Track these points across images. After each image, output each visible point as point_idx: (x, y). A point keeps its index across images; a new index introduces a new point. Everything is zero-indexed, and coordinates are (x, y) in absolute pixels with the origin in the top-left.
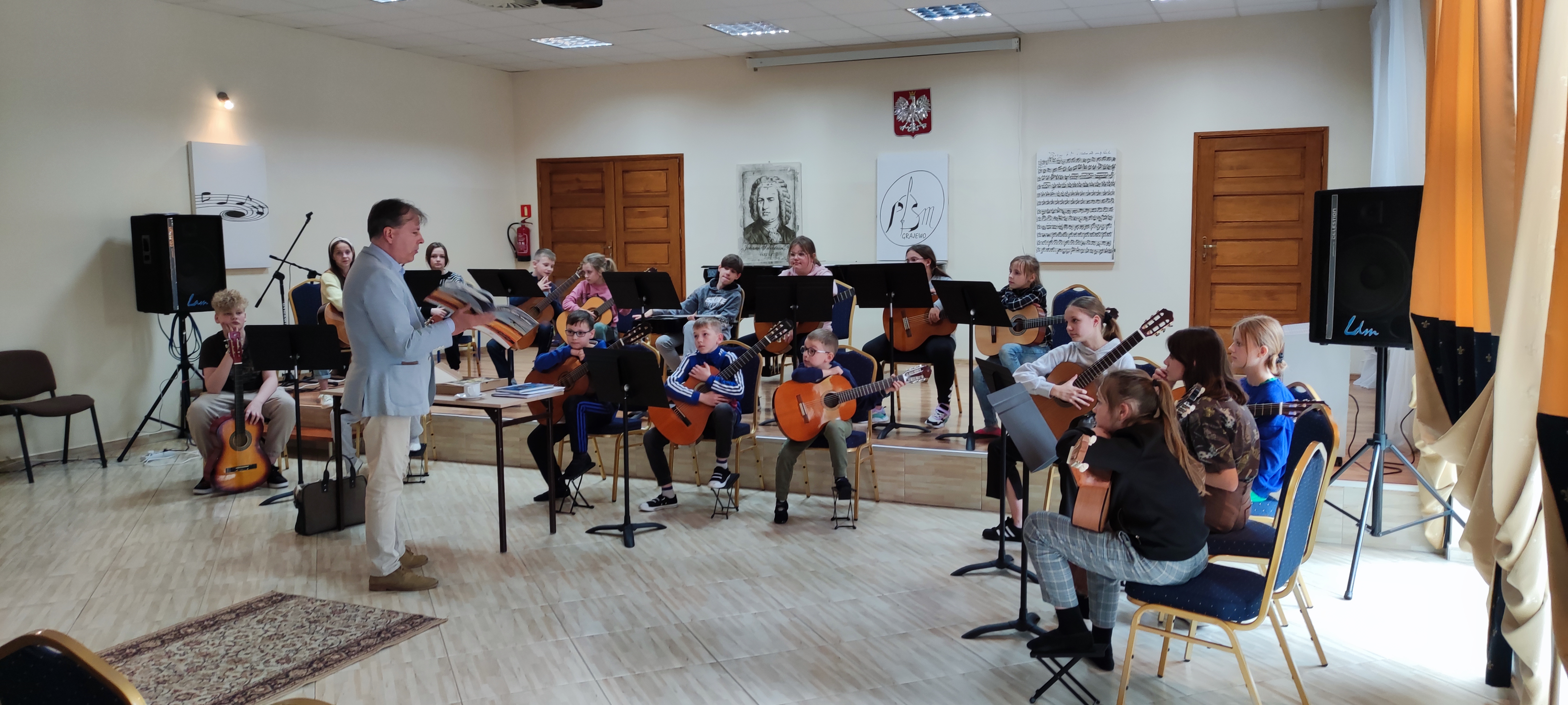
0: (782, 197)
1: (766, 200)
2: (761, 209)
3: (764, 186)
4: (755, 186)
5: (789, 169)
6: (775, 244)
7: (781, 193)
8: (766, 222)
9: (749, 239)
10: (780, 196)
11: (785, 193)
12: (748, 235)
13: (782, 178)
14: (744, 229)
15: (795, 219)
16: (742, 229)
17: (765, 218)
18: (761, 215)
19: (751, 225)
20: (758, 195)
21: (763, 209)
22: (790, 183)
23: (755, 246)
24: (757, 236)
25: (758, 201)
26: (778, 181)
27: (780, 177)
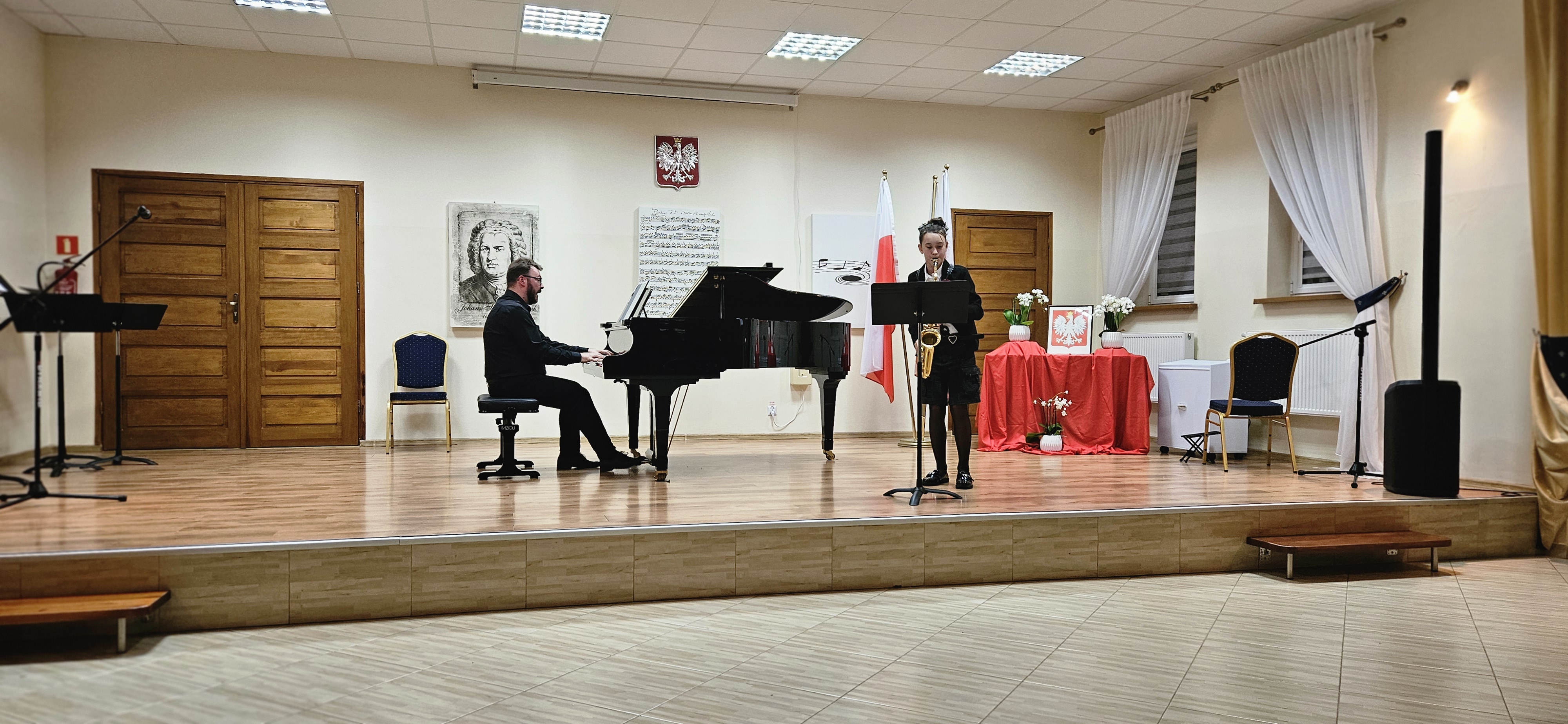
0: (514, 247)
1: (492, 250)
2: (485, 260)
3: (489, 231)
4: (476, 231)
5: (525, 214)
7: (514, 242)
8: (492, 276)
9: (467, 297)
10: (513, 245)
11: (519, 242)
12: (467, 292)
13: (515, 223)
14: (460, 284)
16: (457, 283)
17: (490, 271)
18: (485, 267)
19: (470, 279)
20: (481, 242)
21: (488, 260)
22: (526, 231)
23: (476, 305)
24: (479, 293)
25: (480, 250)
26: (510, 226)
27: (511, 221)
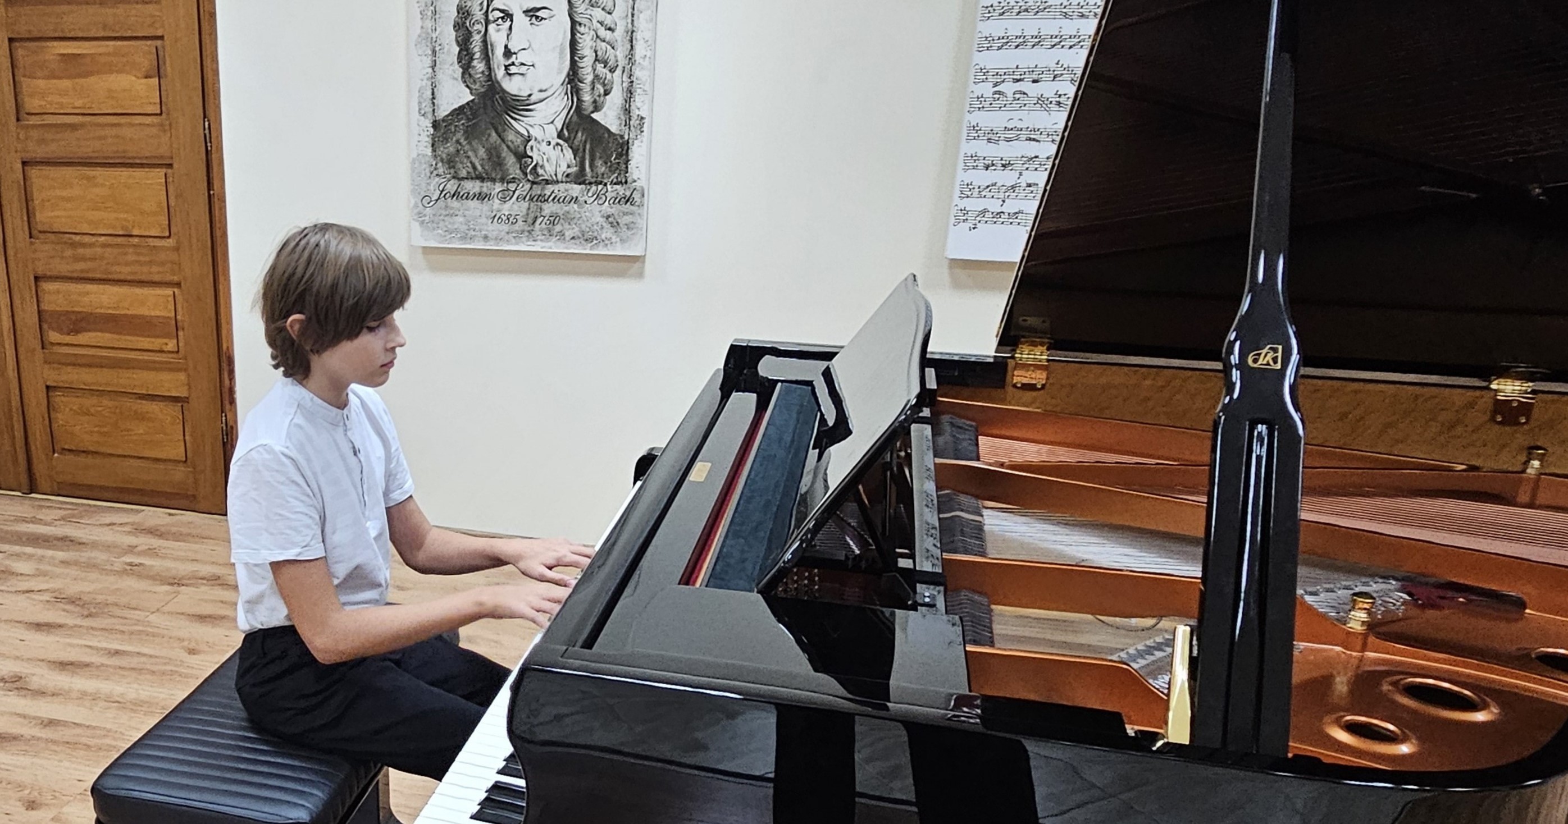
0: (580, 9)
1: (519, 19)
6: (547, 182)
9: (450, 162)
10: (577, 3)
15: (630, 93)
16: (428, 123)
19: (459, 110)
23: (472, 187)
